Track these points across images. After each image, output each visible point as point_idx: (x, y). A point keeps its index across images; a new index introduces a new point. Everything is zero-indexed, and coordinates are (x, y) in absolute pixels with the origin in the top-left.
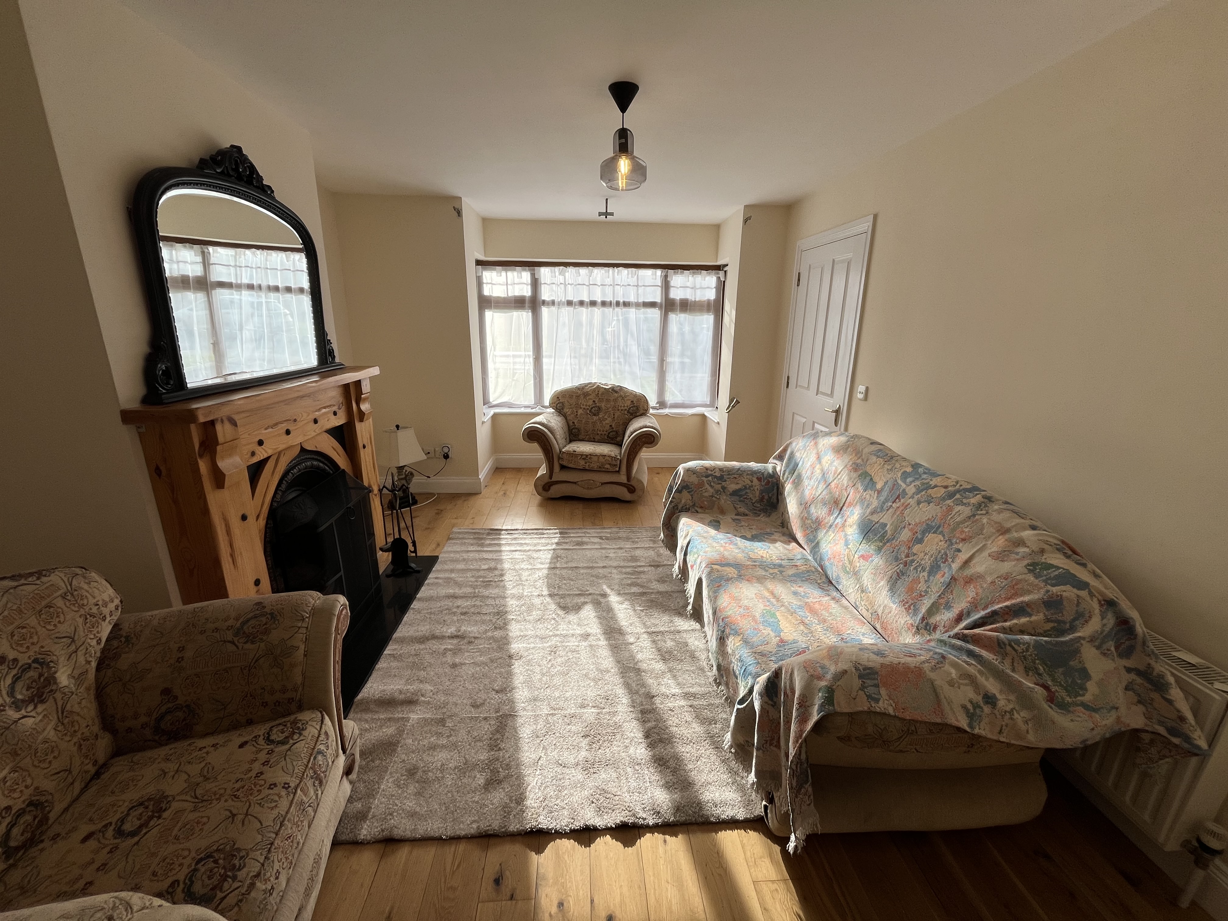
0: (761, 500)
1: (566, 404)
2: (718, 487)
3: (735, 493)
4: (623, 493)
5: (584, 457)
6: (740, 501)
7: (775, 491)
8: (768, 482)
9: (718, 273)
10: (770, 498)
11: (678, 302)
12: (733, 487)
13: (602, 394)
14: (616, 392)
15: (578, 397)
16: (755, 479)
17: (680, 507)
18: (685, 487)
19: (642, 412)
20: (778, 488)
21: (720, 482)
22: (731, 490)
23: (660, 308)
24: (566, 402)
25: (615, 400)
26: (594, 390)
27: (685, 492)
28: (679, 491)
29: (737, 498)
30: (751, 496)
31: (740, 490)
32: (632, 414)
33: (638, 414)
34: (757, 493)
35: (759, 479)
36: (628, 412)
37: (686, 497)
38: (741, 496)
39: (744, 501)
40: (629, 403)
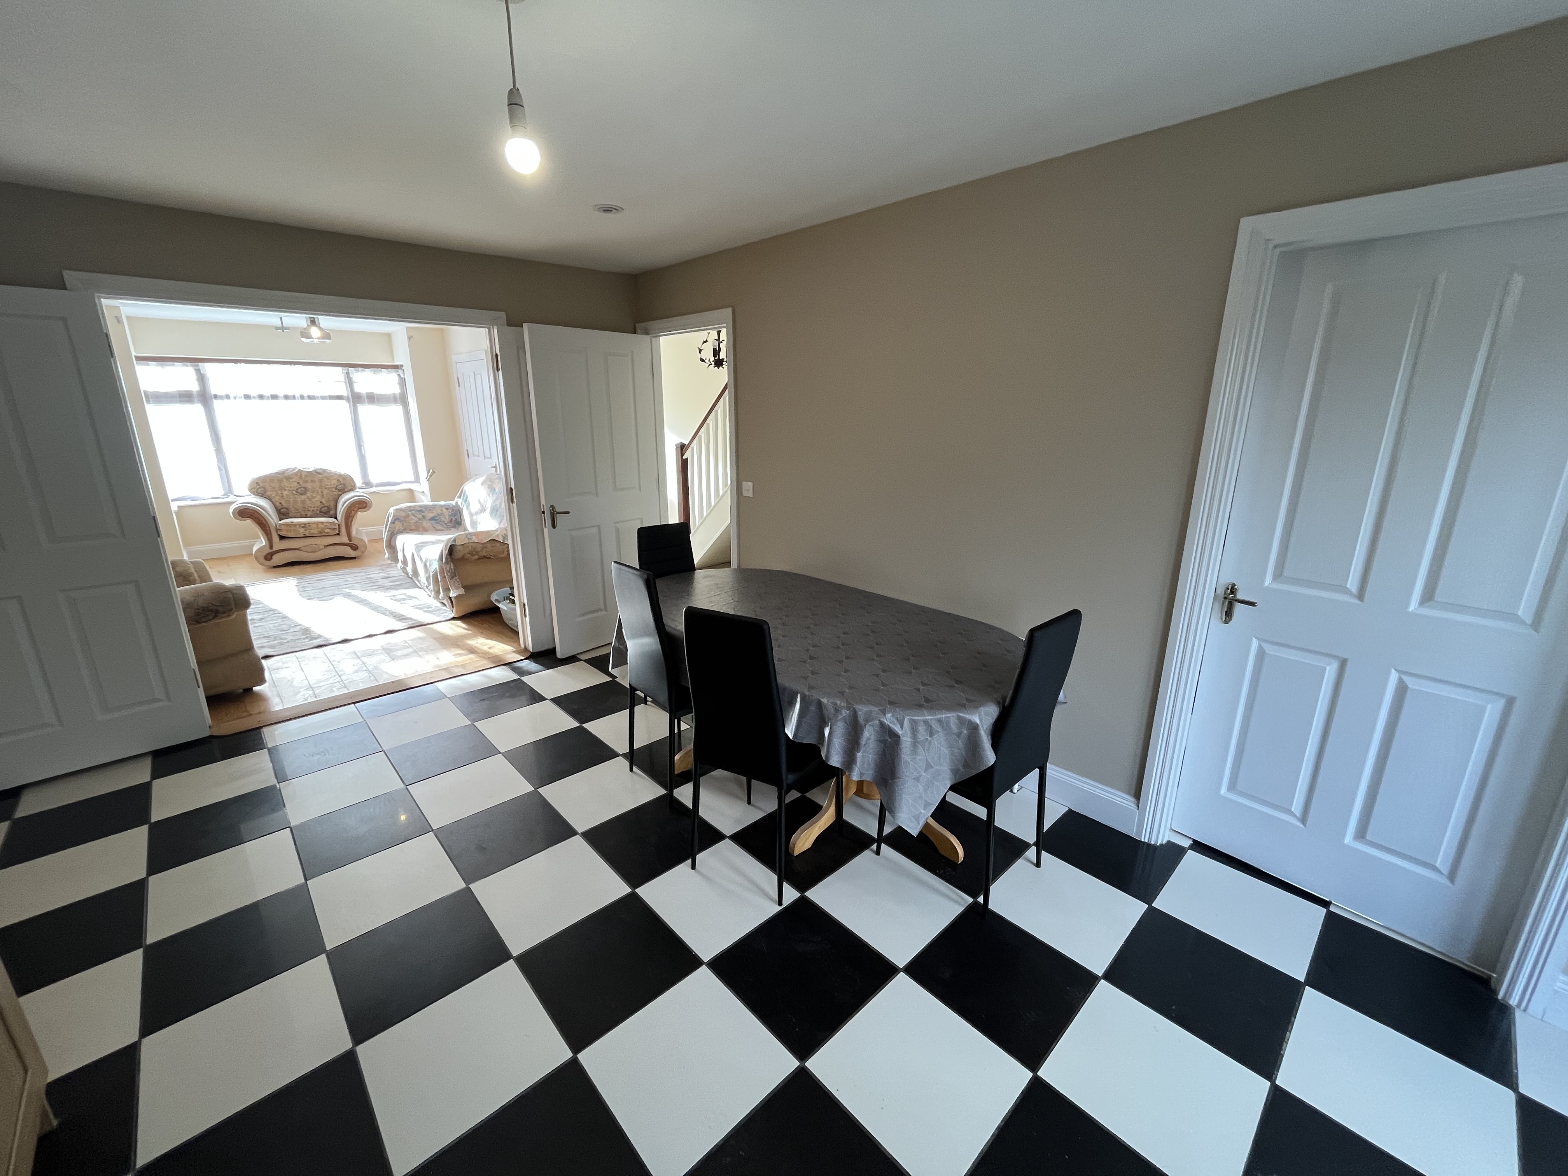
0: (451, 521)
1: (268, 487)
2: (420, 516)
3: (432, 519)
4: (348, 552)
5: (303, 525)
6: (437, 523)
7: (459, 515)
8: (453, 510)
9: (398, 372)
10: (456, 519)
11: (365, 395)
12: (430, 515)
13: (306, 476)
14: (319, 475)
15: (280, 481)
16: (444, 509)
17: (395, 532)
18: (396, 519)
19: (349, 488)
20: (460, 512)
21: (420, 513)
22: (429, 518)
23: (348, 399)
24: (267, 486)
25: (321, 481)
26: (296, 474)
27: (397, 522)
28: (393, 523)
29: (435, 521)
30: (443, 519)
31: (436, 517)
32: (340, 491)
33: (346, 490)
34: (447, 517)
35: (447, 509)
36: (336, 489)
37: (398, 525)
38: (437, 520)
39: (439, 523)
40: (335, 482)
